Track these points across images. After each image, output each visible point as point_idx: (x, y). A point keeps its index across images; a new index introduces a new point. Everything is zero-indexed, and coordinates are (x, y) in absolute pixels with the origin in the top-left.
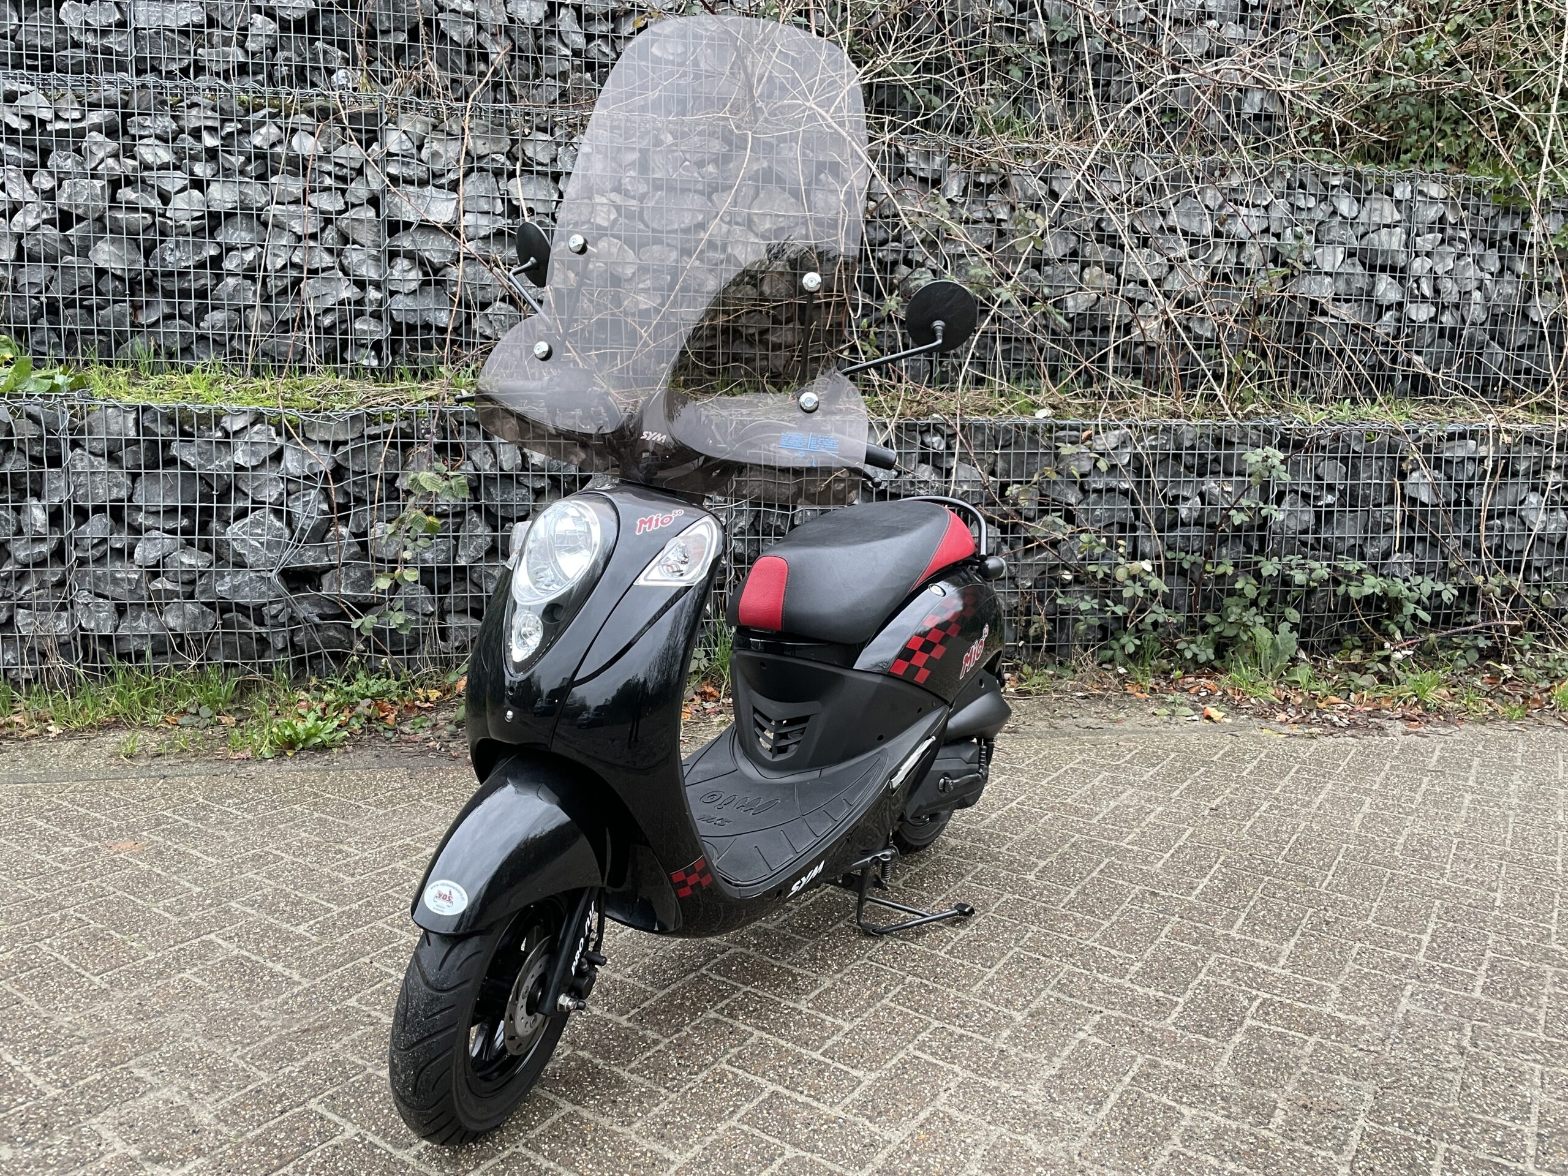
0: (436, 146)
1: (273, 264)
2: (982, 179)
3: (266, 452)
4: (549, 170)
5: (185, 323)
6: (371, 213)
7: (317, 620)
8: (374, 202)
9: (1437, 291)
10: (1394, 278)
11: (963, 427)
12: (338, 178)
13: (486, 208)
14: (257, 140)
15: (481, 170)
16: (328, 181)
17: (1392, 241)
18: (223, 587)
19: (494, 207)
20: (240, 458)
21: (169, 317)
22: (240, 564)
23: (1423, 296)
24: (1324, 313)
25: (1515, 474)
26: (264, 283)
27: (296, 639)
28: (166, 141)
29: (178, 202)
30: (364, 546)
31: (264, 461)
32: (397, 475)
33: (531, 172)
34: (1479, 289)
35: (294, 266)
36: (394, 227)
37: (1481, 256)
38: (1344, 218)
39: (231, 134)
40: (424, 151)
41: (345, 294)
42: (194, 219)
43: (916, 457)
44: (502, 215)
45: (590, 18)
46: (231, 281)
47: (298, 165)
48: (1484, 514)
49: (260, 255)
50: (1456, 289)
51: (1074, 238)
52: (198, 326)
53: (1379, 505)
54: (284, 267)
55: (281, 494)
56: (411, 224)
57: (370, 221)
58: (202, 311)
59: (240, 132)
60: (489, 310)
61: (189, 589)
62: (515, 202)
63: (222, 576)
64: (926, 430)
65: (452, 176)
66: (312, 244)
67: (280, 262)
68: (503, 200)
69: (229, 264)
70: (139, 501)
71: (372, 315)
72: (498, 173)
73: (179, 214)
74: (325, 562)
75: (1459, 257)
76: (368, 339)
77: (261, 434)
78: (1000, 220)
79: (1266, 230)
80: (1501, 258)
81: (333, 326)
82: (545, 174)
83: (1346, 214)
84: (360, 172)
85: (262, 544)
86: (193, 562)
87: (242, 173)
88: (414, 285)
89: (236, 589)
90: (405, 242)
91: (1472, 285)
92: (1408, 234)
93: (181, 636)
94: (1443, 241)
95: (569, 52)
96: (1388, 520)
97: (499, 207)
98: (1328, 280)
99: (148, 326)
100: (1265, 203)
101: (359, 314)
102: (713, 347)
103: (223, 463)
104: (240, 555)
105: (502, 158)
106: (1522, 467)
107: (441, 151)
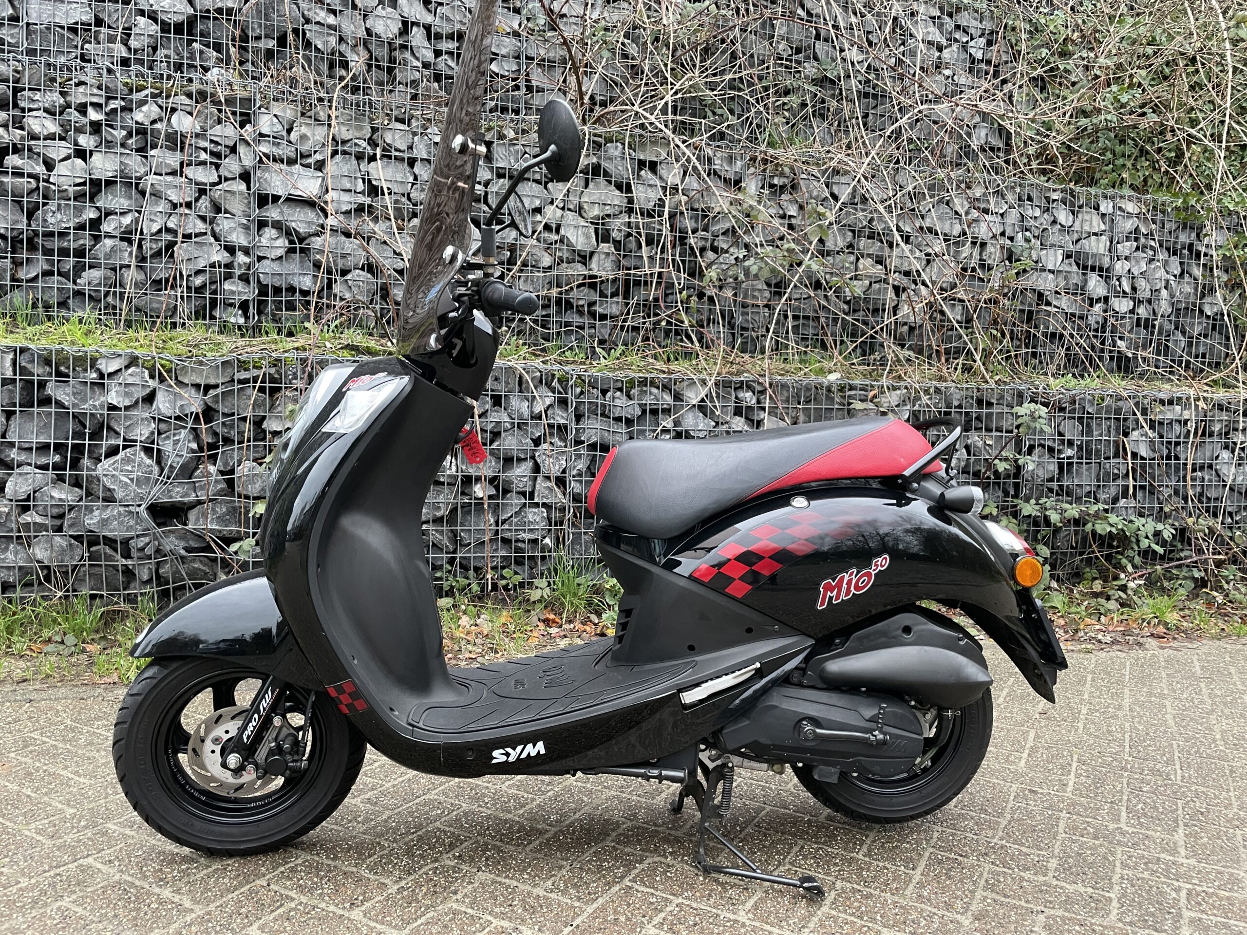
0: (304, 130)
1: (150, 228)
2: (776, 181)
3: (140, 393)
4: (406, 155)
5: (63, 280)
6: (243, 187)
7: (183, 552)
8: (245, 177)
9: (1134, 289)
10: (1101, 276)
11: (771, 385)
12: (213, 154)
13: (348, 186)
14: (139, 116)
15: (344, 153)
16: (203, 156)
17: (1098, 247)
18: (92, 521)
19: (356, 185)
20: (113, 398)
21: (48, 273)
22: (109, 499)
23: (1124, 292)
24: (1048, 304)
25: (1211, 435)
26: (140, 246)
27: (161, 571)
28: (54, 114)
29: (61, 169)
30: (230, 483)
31: (137, 402)
32: (264, 418)
33: (390, 157)
34: (1166, 288)
35: (168, 230)
36: (264, 200)
37: (1167, 261)
38: (1062, 226)
39: (114, 111)
40: (292, 134)
41: (216, 258)
42: (75, 185)
43: (731, 410)
44: (362, 193)
45: (438, 36)
46: (108, 242)
47: (175, 141)
48: (1189, 467)
49: (137, 221)
50: (1148, 287)
51: (850, 234)
52: (75, 282)
53: (1108, 458)
54: (160, 231)
55: (152, 433)
56: (280, 197)
57: (241, 193)
58: (79, 269)
59: (123, 109)
60: (349, 277)
61: (58, 522)
62: (374, 182)
63: (90, 510)
64: (740, 386)
65: (318, 157)
66: (187, 211)
67: (155, 228)
68: (364, 180)
69: (108, 227)
70: (12, 437)
71: (240, 278)
72: (359, 157)
73: (62, 179)
74: (192, 498)
75: (1151, 261)
76: (237, 299)
77: (136, 376)
78: (790, 217)
79: (1003, 234)
80: (1181, 264)
81: (204, 286)
82: (403, 159)
83: (1064, 223)
84: (233, 150)
85: (132, 480)
86: (63, 496)
87: (123, 145)
88: (280, 252)
89: (104, 522)
90: (273, 213)
91: (1160, 285)
92: (1111, 242)
93: (48, 568)
94: (1137, 248)
95: (420, 65)
96: (1116, 471)
97: (360, 186)
98: (1051, 276)
99: (27, 281)
100: (1001, 211)
101: (228, 276)
102: (548, 316)
103: (97, 403)
104: (109, 490)
105: (364, 144)
106: (1217, 428)
107: (309, 134)
